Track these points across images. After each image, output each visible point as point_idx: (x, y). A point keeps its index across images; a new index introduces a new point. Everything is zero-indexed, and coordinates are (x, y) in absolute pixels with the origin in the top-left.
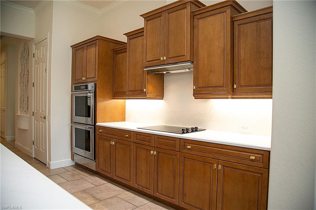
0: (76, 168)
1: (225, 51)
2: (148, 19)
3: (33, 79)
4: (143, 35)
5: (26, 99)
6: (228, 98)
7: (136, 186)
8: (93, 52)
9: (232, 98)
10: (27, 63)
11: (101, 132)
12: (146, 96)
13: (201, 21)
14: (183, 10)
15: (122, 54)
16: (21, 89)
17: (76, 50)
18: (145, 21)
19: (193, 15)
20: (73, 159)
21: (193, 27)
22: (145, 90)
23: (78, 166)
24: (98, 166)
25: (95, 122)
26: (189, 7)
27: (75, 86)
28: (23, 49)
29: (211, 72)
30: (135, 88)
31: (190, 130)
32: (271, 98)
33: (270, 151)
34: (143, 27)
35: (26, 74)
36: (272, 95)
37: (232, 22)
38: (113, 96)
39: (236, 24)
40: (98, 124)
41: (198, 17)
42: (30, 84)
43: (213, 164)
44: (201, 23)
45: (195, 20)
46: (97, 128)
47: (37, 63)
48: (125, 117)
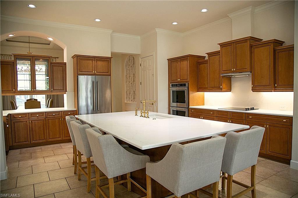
1: (270, 67)
2: (222, 46)
3: (140, 80)
4: (219, 55)
5: (132, 92)
6: (272, 91)
8: (185, 64)
9: (274, 91)
10: (132, 69)
11: (193, 112)
12: (222, 90)
13: (256, 50)
14: (245, 43)
15: (204, 65)
16: (127, 86)
17: (171, 62)
18: (221, 47)
19: (251, 46)
21: (251, 53)
22: (221, 87)
25: (189, 106)
26: (249, 42)
27: (172, 85)
28: (128, 60)
29: (262, 77)
30: (214, 86)
31: (250, 109)
32: (293, 91)
33: (292, 117)
34: (220, 50)
35: (132, 76)
36: (293, 89)
37: (275, 51)
38: (198, 90)
39: (277, 52)
40: (190, 107)
41: (254, 47)
42: (138, 84)
43: (264, 125)
44: (256, 51)
45: (253, 49)
46: (190, 110)
47: (144, 70)
48: (204, 102)
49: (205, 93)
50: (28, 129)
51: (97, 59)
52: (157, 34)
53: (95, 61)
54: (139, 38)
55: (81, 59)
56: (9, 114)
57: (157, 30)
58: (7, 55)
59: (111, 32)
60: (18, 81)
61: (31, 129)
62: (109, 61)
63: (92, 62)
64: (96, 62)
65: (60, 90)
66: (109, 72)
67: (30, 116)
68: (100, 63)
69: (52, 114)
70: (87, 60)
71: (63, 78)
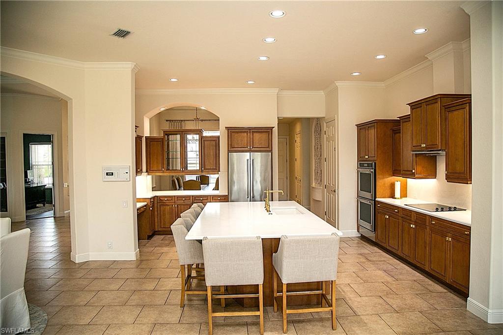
0: (361, 239)
1: (465, 144)
2: (413, 107)
3: (325, 155)
4: (410, 121)
5: (319, 172)
6: (467, 183)
7: (402, 255)
8: (372, 133)
10: (320, 138)
11: (379, 207)
12: (414, 176)
13: (450, 114)
14: (436, 104)
16: (315, 162)
17: (360, 129)
18: (411, 109)
19: (445, 108)
20: (358, 231)
21: (445, 119)
22: (413, 171)
23: (363, 238)
24: (377, 237)
25: (375, 198)
26: (439, 103)
27: (360, 163)
29: (456, 160)
30: (407, 168)
33: (471, 227)
34: (410, 113)
35: (319, 148)
38: (393, 173)
40: (377, 199)
41: (448, 110)
42: (323, 160)
44: (450, 116)
45: (446, 113)
46: (377, 203)
47: (328, 140)
48: (406, 193)
49: (408, 179)
50: (174, 213)
51: (253, 130)
52: (339, 88)
53: (251, 134)
54: (322, 93)
55: (234, 132)
56: (156, 196)
57: (338, 84)
58: (177, 120)
59: (277, 91)
60: (188, 153)
61: (176, 215)
62: (270, 132)
63: (247, 134)
64: (253, 135)
65: (213, 169)
66: (270, 147)
67: (176, 199)
68: (257, 136)
69: (199, 199)
70: (241, 132)
71: (216, 154)
